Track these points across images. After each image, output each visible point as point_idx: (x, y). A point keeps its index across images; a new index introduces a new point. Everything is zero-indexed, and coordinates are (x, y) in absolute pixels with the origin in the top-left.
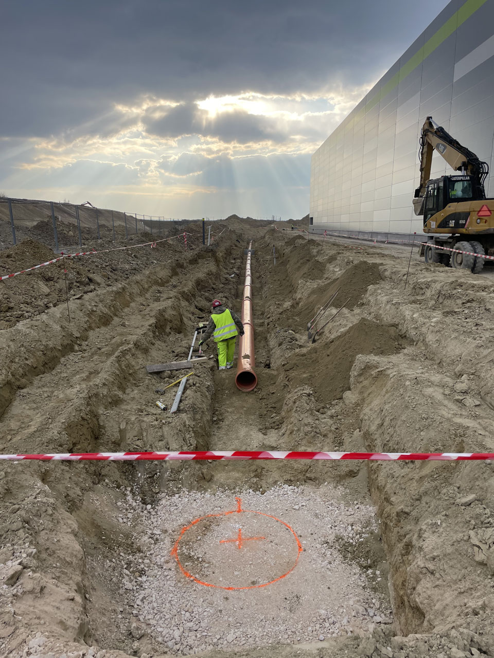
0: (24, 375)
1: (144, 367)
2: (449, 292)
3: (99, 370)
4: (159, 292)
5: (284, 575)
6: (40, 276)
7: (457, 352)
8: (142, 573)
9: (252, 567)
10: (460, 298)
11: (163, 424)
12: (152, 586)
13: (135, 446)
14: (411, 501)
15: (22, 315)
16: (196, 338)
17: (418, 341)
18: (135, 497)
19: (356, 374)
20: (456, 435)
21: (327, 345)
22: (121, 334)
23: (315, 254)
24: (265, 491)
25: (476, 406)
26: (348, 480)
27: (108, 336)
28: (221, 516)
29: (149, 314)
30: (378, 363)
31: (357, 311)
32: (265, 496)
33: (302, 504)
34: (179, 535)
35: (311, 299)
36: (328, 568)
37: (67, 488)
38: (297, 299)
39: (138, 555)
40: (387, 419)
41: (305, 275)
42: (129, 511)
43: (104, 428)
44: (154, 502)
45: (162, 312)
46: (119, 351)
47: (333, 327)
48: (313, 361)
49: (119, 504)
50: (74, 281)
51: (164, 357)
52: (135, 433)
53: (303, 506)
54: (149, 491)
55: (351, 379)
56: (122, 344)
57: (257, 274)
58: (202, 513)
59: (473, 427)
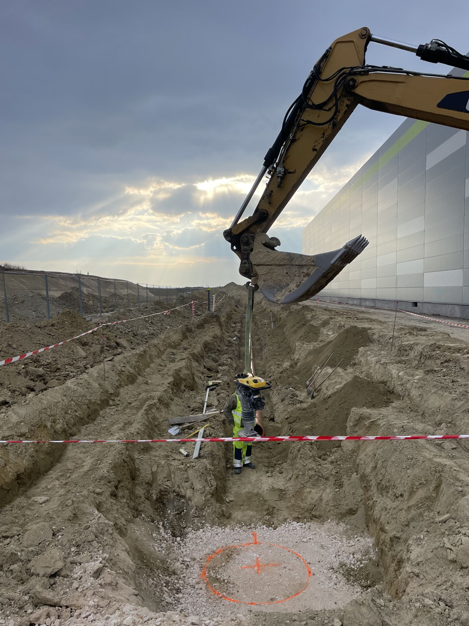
0: (74, 425)
1: (166, 420)
2: (429, 353)
3: (132, 421)
4: (173, 354)
5: (298, 594)
6: (77, 341)
7: (437, 404)
8: (178, 591)
9: (270, 587)
10: (439, 359)
11: (188, 467)
12: (187, 601)
13: (166, 487)
14: (401, 527)
15: (68, 375)
16: (209, 395)
17: (404, 396)
18: (167, 531)
19: (351, 424)
20: (436, 472)
21: (325, 400)
22: (146, 391)
23: (310, 319)
24: (277, 527)
25: (453, 449)
26: (348, 518)
27: (135, 393)
28: (241, 547)
29: (167, 373)
30: (370, 415)
31: (350, 370)
32: (277, 531)
33: (310, 537)
34: (206, 562)
35: (308, 360)
36: (334, 588)
37: (115, 517)
38: (295, 360)
39: (173, 577)
40: (380, 462)
41: (302, 338)
42: (162, 542)
43: (138, 470)
44: (183, 535)
45: (178, 372)
46: (146, 405)
47: (329, 384)
48: (313, 415)
49: (154, 535)
50: (105, 345)
51: (181, 411)
52: (165, 475)
53: (310, 539)
54: (177, 526)
55: (347, 429)
56: (148, 399)
57: (256, 336)
58: (224, 545)
59: (450, 465)
